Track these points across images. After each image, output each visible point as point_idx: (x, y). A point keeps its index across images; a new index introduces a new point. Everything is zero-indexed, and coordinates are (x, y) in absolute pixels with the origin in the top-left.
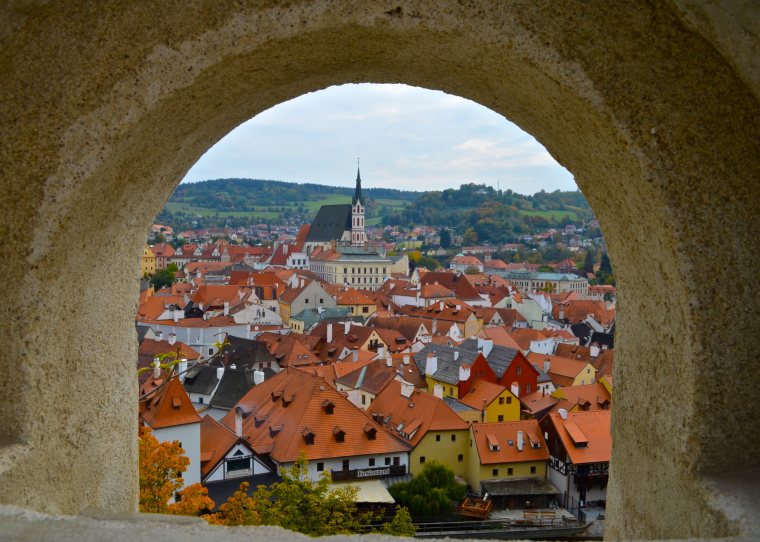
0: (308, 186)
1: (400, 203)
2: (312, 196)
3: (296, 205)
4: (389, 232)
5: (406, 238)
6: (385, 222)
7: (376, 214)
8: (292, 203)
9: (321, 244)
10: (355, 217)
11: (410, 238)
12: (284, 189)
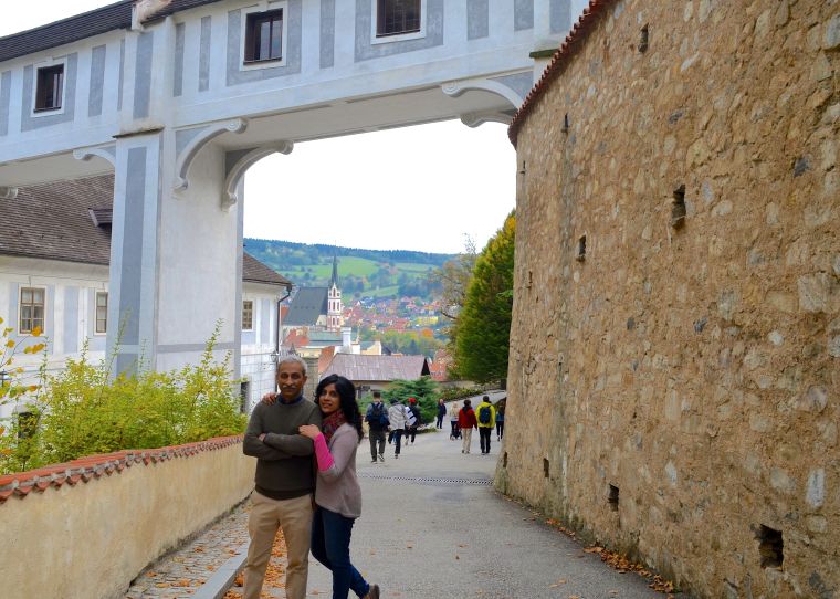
0: (317, 246)
1: (424, 268)
2: (322, 259)
3: (303, 270)
4: (404, 304)
5: (422, 312)
6: (402, 293)
7: (395, 282)
8: (299, 268)
9: (295, 327)
10: (331, 301)
11: (427, 312)
12: (291, 250)
